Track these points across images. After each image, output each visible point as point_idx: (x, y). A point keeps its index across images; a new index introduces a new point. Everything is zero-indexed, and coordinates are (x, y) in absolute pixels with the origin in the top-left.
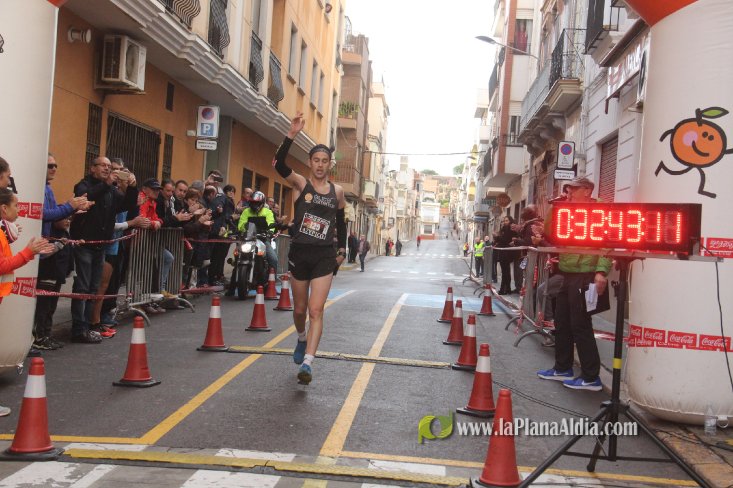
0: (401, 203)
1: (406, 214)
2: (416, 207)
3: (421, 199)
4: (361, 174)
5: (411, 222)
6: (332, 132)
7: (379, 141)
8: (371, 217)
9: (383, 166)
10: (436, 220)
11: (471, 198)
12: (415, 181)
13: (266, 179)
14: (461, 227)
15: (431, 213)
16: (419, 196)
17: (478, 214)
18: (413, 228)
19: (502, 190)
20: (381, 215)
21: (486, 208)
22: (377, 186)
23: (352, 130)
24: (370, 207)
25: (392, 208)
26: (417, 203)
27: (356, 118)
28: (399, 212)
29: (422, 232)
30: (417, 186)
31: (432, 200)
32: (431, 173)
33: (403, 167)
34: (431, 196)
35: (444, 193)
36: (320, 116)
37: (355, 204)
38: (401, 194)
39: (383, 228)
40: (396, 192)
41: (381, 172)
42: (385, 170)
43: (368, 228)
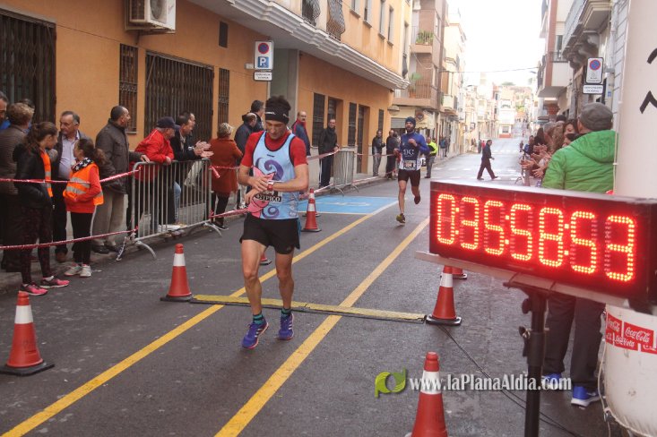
0: (482, 110)
1: (486, 119)
2: (495, 112)
3: (499, 107)
4: (438, 90)
5: (490, 125)
6: (405, 57)
7: (456, 63)
8: (453, 124)
9: (462, 82)
10: (512, 122)
11: (536, 105)
12: (494, 92)
13: (341, 101)
14: (532, 126)
15: (507, 117)
16: (497, 103)
17: (540, 118)
18: (493, 129)
19: (554, 99)
20: (463, 121)
21: (545, 113)
22: (456, 99)
23: (428, 55)
24: (450, 116)
25: (472, 115)
26: (495, 109)
27: (432, 44)
28: (479, 118)
29: (501, 132)
30: (495, 96)
31: (509, 107)
32: (510, 84)
33: (483, 82)
34: (508, 103)
35: (521, 100)
36: (390, 45)
37: (437, 114)
38: (481, 103)
39: (466, 131)
40: (477, 102)
41: (460, 87)
42: (464, 85)
43: (450, 132)
